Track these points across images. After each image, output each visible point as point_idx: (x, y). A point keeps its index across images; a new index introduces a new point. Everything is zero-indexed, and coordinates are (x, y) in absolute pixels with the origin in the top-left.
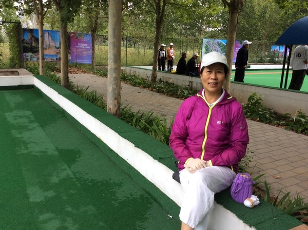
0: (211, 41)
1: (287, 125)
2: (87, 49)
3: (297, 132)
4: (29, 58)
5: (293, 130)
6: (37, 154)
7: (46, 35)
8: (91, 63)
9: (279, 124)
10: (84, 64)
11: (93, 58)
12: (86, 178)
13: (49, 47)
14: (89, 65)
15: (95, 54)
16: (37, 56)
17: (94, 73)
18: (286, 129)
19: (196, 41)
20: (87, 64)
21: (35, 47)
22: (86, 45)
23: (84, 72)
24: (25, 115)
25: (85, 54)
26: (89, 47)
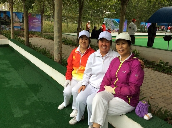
0: (109, 19)
1: (154, 68)
2: (38, 23)
3: (159, 71)
4: (4, 28)
5: (157, 70)
6: (16, 87)
7: (14, 15)
8: (40, 31)
9: (149, 67)
10: (36, 32)
11: (42, 28)
12: (46, 101)
13: (16, 22)
14: (40, 32)
15: (43, 26)
16: (9, 27)
17: (42, 37)
18: (153, 70)
19: (101, 19)
20: (38, 32)
21: (7, 22)
22: (38, 21)
23: (37, 37)
24: (5, 63)
25: (37, 26)
26: (39, 22)
